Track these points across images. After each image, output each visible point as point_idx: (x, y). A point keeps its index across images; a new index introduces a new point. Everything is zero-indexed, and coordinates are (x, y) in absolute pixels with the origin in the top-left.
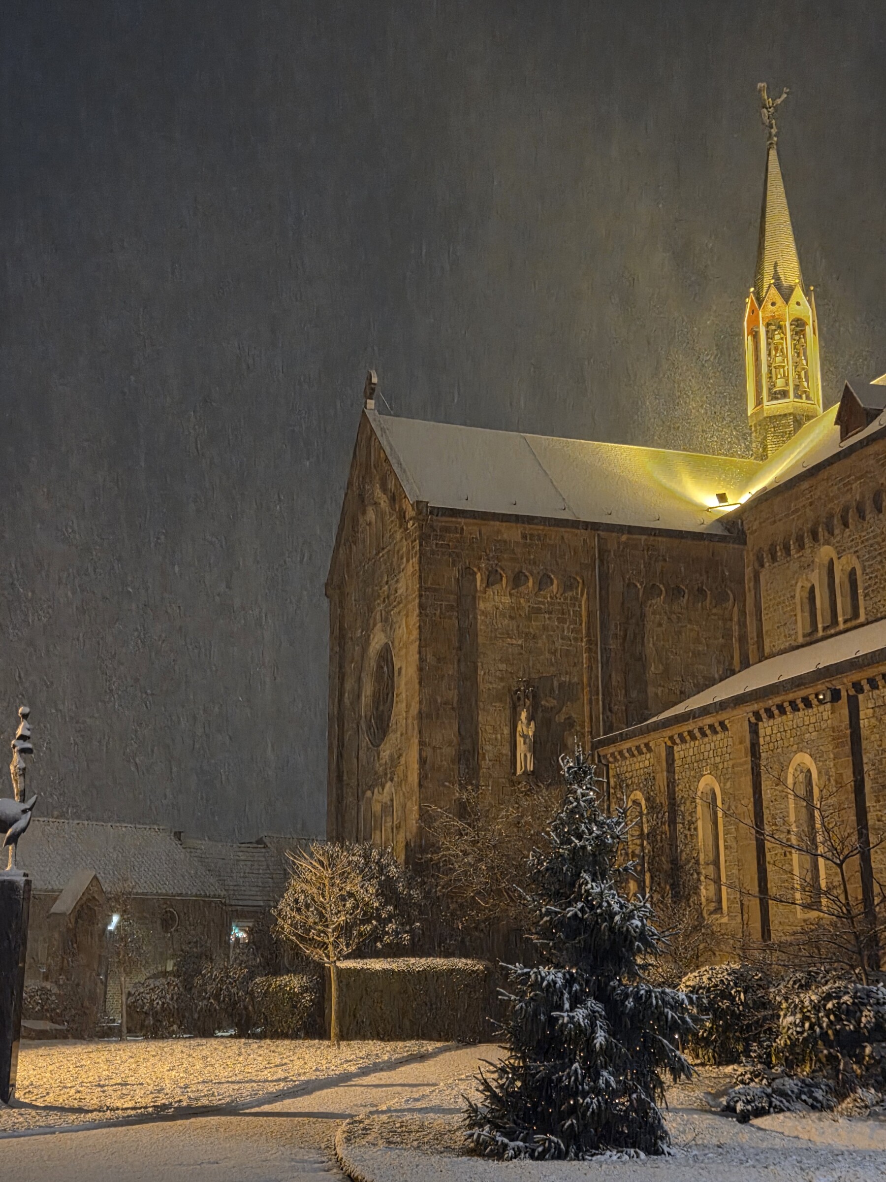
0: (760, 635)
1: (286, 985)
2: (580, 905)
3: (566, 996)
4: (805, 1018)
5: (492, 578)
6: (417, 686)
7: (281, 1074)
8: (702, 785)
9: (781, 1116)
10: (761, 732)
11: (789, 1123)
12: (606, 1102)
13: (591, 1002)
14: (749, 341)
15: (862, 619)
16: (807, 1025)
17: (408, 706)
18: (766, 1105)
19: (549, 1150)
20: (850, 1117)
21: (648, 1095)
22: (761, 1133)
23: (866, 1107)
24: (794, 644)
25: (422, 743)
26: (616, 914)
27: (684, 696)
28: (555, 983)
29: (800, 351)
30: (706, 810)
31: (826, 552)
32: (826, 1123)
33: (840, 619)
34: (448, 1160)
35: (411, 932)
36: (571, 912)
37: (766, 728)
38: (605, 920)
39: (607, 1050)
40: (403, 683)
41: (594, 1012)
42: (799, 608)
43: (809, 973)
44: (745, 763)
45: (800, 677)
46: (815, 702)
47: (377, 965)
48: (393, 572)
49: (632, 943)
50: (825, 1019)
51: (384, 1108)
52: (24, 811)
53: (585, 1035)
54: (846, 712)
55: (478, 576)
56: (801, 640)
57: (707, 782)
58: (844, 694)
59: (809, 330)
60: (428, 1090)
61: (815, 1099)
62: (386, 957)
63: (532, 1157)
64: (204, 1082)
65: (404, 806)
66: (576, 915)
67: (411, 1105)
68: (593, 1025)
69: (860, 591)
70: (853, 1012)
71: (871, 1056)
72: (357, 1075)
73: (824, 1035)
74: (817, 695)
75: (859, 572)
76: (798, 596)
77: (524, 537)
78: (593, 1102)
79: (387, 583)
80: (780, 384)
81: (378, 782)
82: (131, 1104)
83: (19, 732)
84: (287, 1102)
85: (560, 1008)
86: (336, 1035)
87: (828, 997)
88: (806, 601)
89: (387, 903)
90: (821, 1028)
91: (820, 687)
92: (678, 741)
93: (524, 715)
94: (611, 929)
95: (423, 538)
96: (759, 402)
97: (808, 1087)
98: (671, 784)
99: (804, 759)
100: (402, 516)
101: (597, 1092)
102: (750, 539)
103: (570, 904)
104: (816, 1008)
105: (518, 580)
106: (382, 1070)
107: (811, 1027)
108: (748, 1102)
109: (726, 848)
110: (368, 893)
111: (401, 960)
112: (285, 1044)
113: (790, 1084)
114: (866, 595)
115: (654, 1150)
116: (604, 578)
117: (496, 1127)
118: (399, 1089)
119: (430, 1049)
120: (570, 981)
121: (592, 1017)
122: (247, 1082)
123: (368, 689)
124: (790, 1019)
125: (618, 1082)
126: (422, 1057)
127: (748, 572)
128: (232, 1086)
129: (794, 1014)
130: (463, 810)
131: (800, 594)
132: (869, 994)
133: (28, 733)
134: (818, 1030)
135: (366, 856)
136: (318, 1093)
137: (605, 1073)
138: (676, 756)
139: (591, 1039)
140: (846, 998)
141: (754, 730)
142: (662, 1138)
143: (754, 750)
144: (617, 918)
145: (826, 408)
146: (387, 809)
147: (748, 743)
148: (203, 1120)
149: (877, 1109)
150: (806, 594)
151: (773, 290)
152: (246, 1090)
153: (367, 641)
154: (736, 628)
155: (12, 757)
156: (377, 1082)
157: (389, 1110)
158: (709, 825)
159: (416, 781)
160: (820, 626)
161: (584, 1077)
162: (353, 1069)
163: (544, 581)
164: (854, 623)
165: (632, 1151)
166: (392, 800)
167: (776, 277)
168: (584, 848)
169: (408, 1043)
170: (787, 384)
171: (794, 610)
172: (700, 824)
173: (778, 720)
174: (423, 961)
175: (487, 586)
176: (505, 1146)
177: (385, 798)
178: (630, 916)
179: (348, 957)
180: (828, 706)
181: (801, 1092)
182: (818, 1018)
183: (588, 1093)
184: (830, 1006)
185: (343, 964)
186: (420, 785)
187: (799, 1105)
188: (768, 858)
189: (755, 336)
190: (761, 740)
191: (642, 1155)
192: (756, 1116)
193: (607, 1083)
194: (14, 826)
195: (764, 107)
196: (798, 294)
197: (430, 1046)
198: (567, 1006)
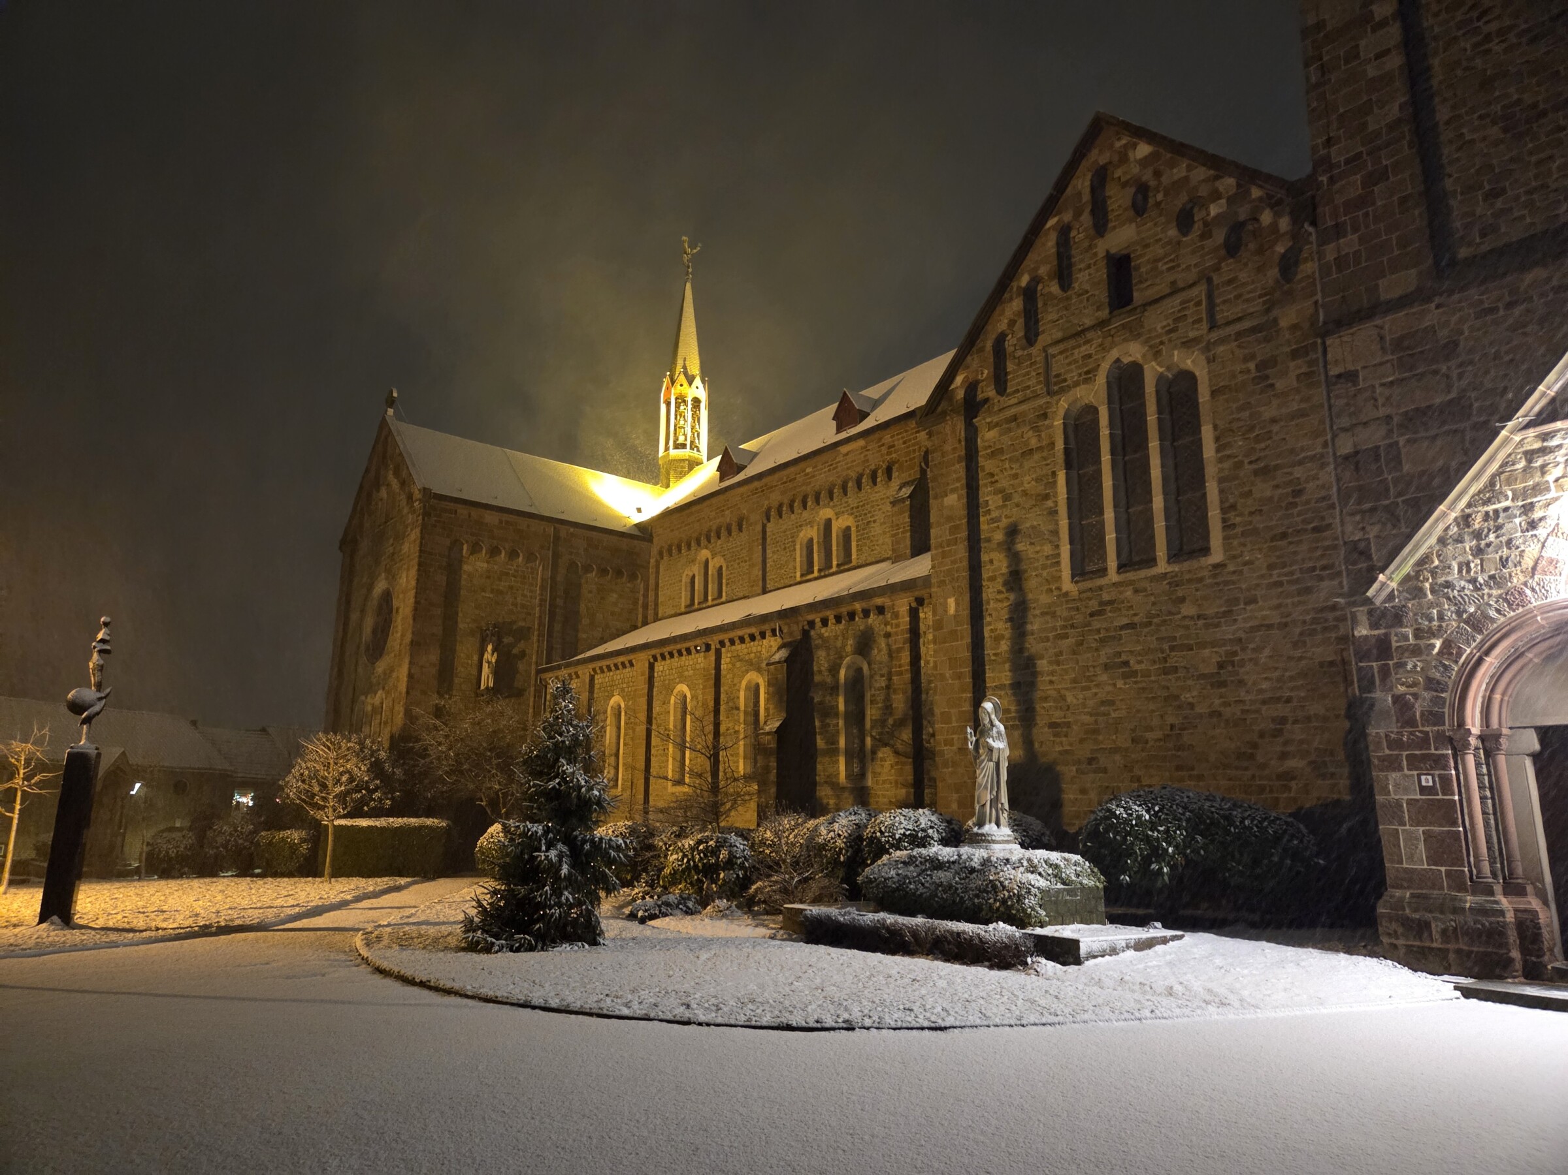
0: (656, 605)
1: (288, 838)
2: (557, 780)
3: (544, 841)
4: (685, 856)
5: (475, 549)
6: (411, 622)
7: (291, 902)
8: (612, 702)
9: (667, 919)
10: (656, 669)
11: (673, 923)
12: (565, 912)
13: (560, 846)
14: (663, 407)
15: (724, 599)
16: (685, 860)
17: (403, 636)
18: (657, 912)
19: (523, 945)
20: (711, 918)
21: (593, 907)
22: (656, 930)
23: (721, 911)
24: (678, 612)
25: (410, 663)
26: (583, 787)
27: (603, 641)
28: (536, 832)
29: (696, 418)
30: (614, 719)
31: (705, 553)
32: (697, 922)
33: (710, 598)
34: (451, 956)
35: (392, 799)
36: (551, 784)
37: (659, 667)
38: (574, 791)
39: (569, 877)
40: (399, 620)
41: (561, 852)
42: (683, 589)
43: (681, 827)
44: (643, 689)
45: (686, 634)
46: (693, 651)
47: (364, 823)
48: (400, 537)
49: (591, 806)
50: (698, 856)
51: (386, 923)
52: (100, 699)
53: (554, 868)
54: (713, 658)
55: (465, 547)
56: (683, 610)
57: (616, 700)
58: (713, 647)
59: (703, 405)
60: (413, 911)
61: (688, 907)
62: (370, 817)
63: (511, 950)
64: (230, 908)
65: (392, 710)
66: (554, 787)
67: (406, 921)
68: (560, 861)
69: (724, 581)
70: (715, 852)
71: (724, 880)
72: (352, 902)
73: (696, 866)
74: (696, 647)
75: (724, 569)
76: (684, 581)
77: (501, 522)
78: (556, 912)
79: (392, 545)
80: (681, 439)
81: (371, 689)
82: (175, 925)
83: (100, 636)
84: (305, 921)
85: (539, 850)
86: (329, 874)
87: (699, 842)
88: (689, 585)
89: (376, 778)
90: (694, 862)
91: (698, 641)
92: (598, 671)
93: (490, 648)
94: (579, 796)
95: (426, 514)
96: (667, 449)
97: (683, 899)
98: (591, 699)
99: (683, 688)
100: (410, 497)
101: (560, 905)
102: (655, 540)
103: (550, 780)
104: (692, 849)
105: (494, 552)
106: (369, 898)
107: (688, 862)
108: (646, 911)
109: (625, 745)
110: (361, 771)
111: (382, 819)
112: (285, 881)
113: (672, 898)
114: (727, 584)
115: (594, 943)
116: (556, 556)
117: (484, 931)
118: (389, 910)
119: (402, 883)
120: (547, 831)
121: (560, 856)
122: (267, 908)
123: (369, 622)
124: (675, 856)
125: (574, 898)
126: (398, 889)
127: (652, 561)
128: (257, 911)
129: (677, 853)
130: (438, 712)
131: (685, 579)
132: (725, 840)
133: (108, 638)
134: (692, 863)
135: (361, 743)
136: (327, 914)
137: (566, 893)
138: (596, 681)
139: (559, 869)
140: (711, 843)
141: (651, 667)
142: (599, 935)
143: (651, 679)
144: (583, 789)
145: (709, 459)
146: (378, 710)
147: (647, 676)
148: (243, 935)
149: (727, 912)
150: (689, 580)
151: (682, 377)
152: (270, 913)
153: (370, 587)
154: (641, 598)
155: (92, 656)
156: (370, 906)
157: (389, 925)
158: (614, 730)
159: (404, 690)
160: (696, 601)
161: (551, 895)
162: (349, 897)
163: (513, 554)
164: (719, 601)
165: (580, 944)
166: (382, 703)
167: (685, 367)
168: (563, 742)
169: (386, 879)
170: (686, 439)
171: (681, 589)
172: (608, 728)
173: (668, 661)
174: (400, 820)
175: (472, 554)
176: (493, 944)
177: (377, 701)
178: (591, 789)
179: (344, 817)
180: (702, 654)
181: (679, 903)
182: (693, 856)
183: (554, 906)
184: (701, 847)
185: (337, 822)
186: (408, 693)
187: (677, 912)
188: (652, 752)
189: (668, 404)
190: (656, 674)
191: (587, 946)
192: (650, 920)
193: (567, 899)
194: (90, 710)
195: (685, 253)
196: (698, 381)
197: (402, 881)
198: (544, 848)
